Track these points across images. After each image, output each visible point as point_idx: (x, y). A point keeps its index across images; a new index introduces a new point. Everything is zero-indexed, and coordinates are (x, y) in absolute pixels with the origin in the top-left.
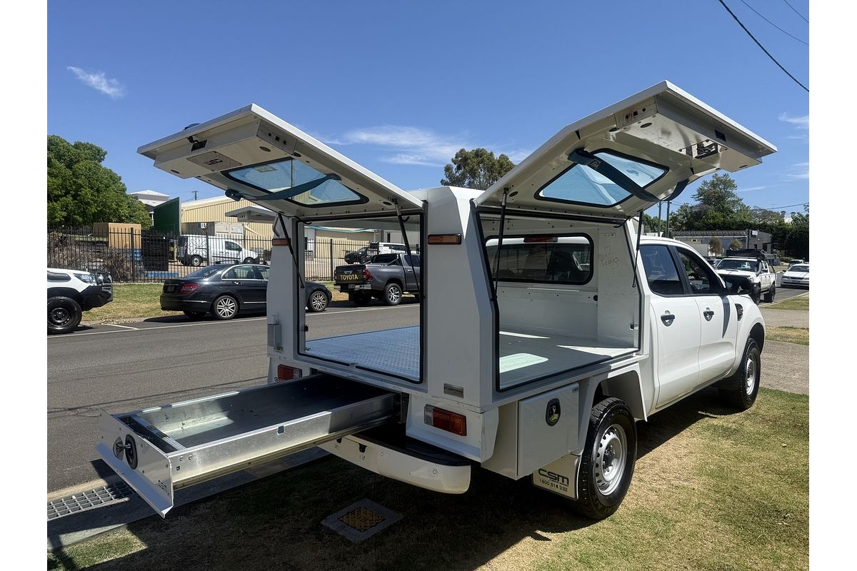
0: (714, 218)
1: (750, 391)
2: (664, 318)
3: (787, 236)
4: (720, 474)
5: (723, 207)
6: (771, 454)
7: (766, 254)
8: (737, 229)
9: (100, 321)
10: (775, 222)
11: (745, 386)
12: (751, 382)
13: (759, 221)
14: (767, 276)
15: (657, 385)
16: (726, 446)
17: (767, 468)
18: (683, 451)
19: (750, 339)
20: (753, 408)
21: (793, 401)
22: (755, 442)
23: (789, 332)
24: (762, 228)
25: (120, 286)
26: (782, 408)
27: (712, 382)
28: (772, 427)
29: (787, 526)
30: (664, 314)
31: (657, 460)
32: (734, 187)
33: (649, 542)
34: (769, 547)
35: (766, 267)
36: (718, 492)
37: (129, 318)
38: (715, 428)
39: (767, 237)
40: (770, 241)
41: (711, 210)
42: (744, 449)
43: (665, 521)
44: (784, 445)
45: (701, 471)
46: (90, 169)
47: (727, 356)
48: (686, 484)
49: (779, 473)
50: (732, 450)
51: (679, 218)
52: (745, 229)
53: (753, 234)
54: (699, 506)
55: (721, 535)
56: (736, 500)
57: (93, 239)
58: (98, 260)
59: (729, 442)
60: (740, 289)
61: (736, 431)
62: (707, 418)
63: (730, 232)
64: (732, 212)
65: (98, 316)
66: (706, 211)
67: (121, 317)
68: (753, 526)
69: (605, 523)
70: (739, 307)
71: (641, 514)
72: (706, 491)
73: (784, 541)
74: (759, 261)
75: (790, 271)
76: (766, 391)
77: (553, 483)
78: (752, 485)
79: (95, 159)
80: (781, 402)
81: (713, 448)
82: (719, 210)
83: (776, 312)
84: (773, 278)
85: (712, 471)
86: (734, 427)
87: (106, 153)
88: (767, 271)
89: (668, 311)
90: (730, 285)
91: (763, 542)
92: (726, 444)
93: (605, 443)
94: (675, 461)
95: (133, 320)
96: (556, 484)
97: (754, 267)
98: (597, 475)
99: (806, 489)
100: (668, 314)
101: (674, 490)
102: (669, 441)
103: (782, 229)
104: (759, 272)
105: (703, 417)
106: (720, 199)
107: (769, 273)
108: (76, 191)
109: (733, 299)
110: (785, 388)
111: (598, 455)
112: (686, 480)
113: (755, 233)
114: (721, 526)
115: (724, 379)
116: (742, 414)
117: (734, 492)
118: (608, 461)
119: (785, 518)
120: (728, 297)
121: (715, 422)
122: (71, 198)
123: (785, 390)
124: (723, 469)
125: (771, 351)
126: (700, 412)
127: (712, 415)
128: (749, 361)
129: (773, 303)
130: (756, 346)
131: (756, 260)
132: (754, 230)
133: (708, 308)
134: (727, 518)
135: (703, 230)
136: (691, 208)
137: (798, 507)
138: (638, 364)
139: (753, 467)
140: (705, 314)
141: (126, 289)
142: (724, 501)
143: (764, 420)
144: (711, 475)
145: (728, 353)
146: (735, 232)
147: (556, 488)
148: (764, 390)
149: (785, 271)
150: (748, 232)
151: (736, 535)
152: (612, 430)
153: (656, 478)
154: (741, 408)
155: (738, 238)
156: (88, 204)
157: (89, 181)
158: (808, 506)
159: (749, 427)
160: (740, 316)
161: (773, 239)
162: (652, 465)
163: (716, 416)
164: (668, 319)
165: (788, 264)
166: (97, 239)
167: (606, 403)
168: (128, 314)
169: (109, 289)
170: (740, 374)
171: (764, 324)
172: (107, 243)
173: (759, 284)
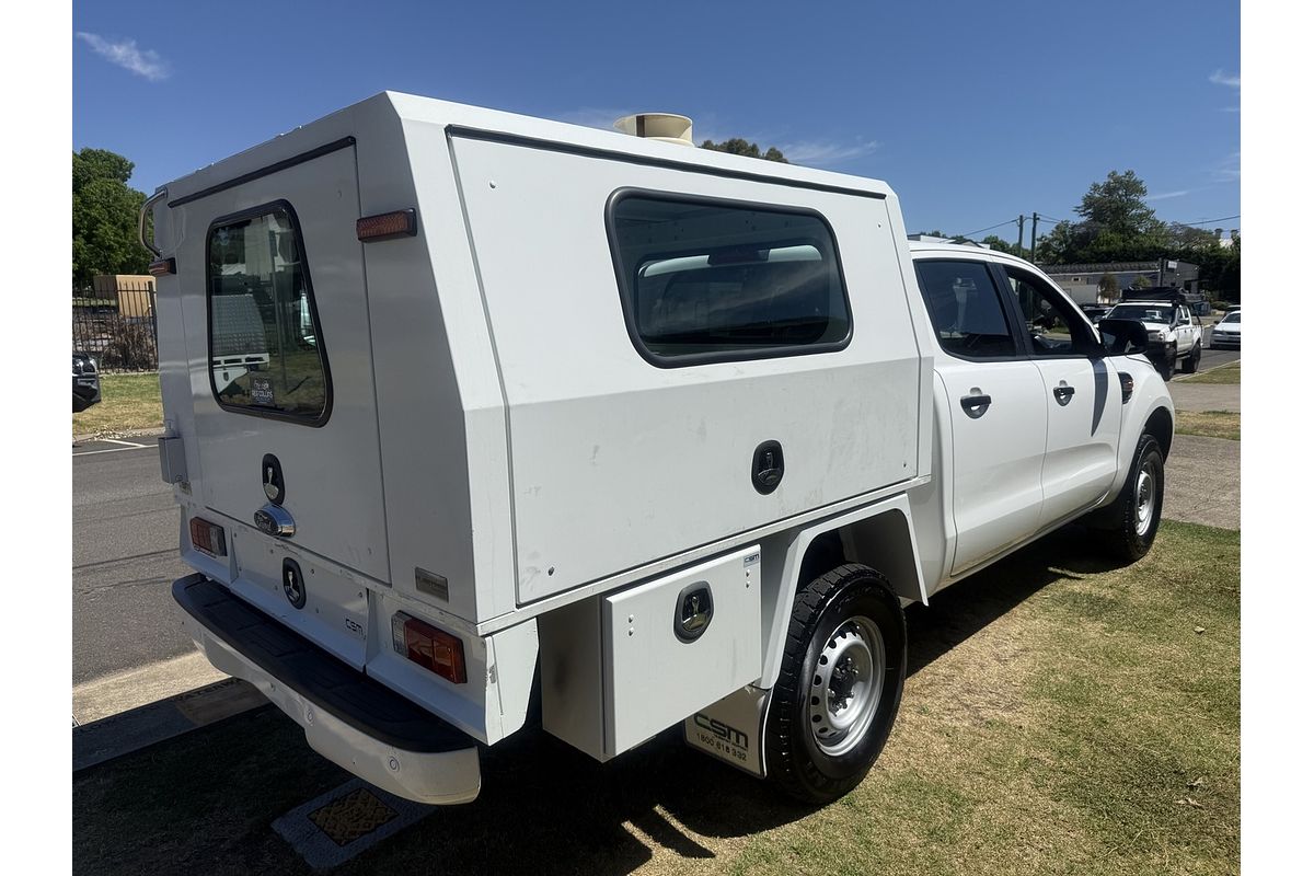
0: (1108, 243)
1: (1142, 528)
2: (967, 404)
3: (1224, 268)
4: (1075, 694)
5: (1123, 225)
6: (1174, 649)
7: (1187, 295)
8: (1145, 260)
9: (92, 435)
10: (1206, 247)
11: (1133, 519)
12: (1145, 513)
13: (1179, 246)
14: (1189, 331)
15: (950, 533)
16: (1092, 634)
17: (1165, 678)
18: (1011, 647)
19: (1145, 436)
20: (1148, 558)
21: (1220, 543)
22: (1149, 624)
23: (1219, 421)
24: (1185, 256)
25: (136, 377)
26: (1200, 556)
27: (1074, 517)
28: (1180, 594)
29: (1194, 806)
30: (968, 394)
31: (959, 667)
32: (1143, 192)
33: (913, 855)
34: (1156, 860)
35: (1187, 316)
36: (1067, 733)
37: (142, 428)
38: (1075, 599)
39: (1192, 271)
40: (1196, 277)
41: (1105, 232)
42: (1125, 639)
43: (956, 801)
44: (1200, 629)
45: (1039, 687)
46: (108, 193)
47: (1103, 469)
48: (1006, 715)
49: (1187, 688)
50: (1102, 643)
51: (1055, 244)
52: (1157, 260)
53: (1170, 266)
54: (1025, 765)
55: (1061, 832)
56: (1101, 750)
57: (93, 303)
58: (104, 336)
59: (1099, 625)
60: (1130, 345)
61: (1112, 605)
62: (1062, 581)
63: (1133, 265)
64: (1137, 233)
65: (89, 426)
66: (1096, 233)
67: (128, 427)
68: (1127, 808)
69: (834, 812)
70: (1125, 379)
71: (910, 787)
72: (1044, 731)
73: (1188, 844)
74: (1175, 306)
75: (1226, 321)
76: (1174, 526)
77: (722, 742)
78: (1132, 715)
79: (116, 176)
80: (1199, 545)
81: (1067, 639)
82: (1116, 230)
83: (1200, 389)
84: (1197, 333)
85: (1061, 687)
86: (1110, 596)
87: (132, 166)
88: (1187, 323)
89: (978, 389)
90: (1110, 339)
91: (1145, 846)
92: (1093, 630)
93: (832, 655)
94: (995, 668)
95: (148, 431)
96: (726, 744)
97: (1168, 317)
98: (817, 719)
99: (1235, 721)
100: (976, 395)
101: (982, 731)
102: (988, 628)
103: (1215, 257)
104: (1175, 323)
105: (1057, 577)
106: (1120, 211)
107: (1191, 325)
108: (90, 229)
109: (1115, 365)
110: (1206, 519)
111: (818, 681)
112: (1008, 708)
113: (1172, 264)
114: (1065, 809)
115: (1096, 511)
116: (1126, 571)
117: (1097, 732)
118: (841, 689)
119: (1192, 788)
120: (1106, 360)
121: (1076, 587)
122: (83, 241)
123: (1207, 523)
124: (1082, 682)
125: (1187, 454)
126: (1051, 569)
127: (1072, 574)
128: (1143, 476)
129: (1196, 374)
130: (1157, 448)
131: (1170, 305)
132: (1172, 260)
133: (1063, 382)
134: (1076, 791)
135: (1091, 263)
136: (1074, 227)
137: (1218, 761)
138: (905, 495)
139: (1138, 676)
140: (1057, 393)
141: (145, 381)
142: (1076, 754)
143: (1167, 582)
144: (1056, 695)
145: (1103, 464)
146: (1142, 264)
147: (726, 752)
148: (1169, 524)
149: (1217, 323)
150: (1162, 262)
151: (1091, 832)
152: (851, 628)
153: (952, 706)
154: (1125, 560)
155: (1145, 274)
156: (110, 248)
157: (109, 212)
158: (1239, 759)
159: (1139, 594)
160: (1126, 395)
161: (1201, 275)
162: (950, 678)
163: (1079, 575)
164: (976, 404)
165: (1223, 313)
166: (100, 303)
167: (834, 576)
168: (141, 421)
169: (92, 382)
170: (1125, 499)
171: (1172, 409)
172: (116, 308)
173: (1174, 344)
